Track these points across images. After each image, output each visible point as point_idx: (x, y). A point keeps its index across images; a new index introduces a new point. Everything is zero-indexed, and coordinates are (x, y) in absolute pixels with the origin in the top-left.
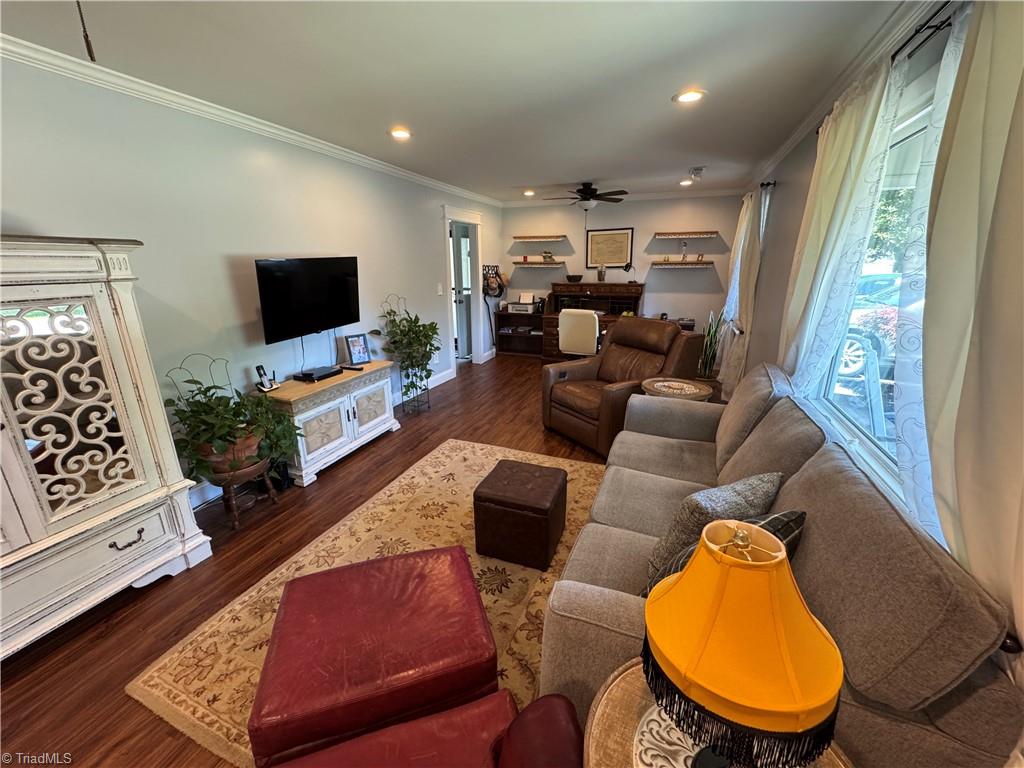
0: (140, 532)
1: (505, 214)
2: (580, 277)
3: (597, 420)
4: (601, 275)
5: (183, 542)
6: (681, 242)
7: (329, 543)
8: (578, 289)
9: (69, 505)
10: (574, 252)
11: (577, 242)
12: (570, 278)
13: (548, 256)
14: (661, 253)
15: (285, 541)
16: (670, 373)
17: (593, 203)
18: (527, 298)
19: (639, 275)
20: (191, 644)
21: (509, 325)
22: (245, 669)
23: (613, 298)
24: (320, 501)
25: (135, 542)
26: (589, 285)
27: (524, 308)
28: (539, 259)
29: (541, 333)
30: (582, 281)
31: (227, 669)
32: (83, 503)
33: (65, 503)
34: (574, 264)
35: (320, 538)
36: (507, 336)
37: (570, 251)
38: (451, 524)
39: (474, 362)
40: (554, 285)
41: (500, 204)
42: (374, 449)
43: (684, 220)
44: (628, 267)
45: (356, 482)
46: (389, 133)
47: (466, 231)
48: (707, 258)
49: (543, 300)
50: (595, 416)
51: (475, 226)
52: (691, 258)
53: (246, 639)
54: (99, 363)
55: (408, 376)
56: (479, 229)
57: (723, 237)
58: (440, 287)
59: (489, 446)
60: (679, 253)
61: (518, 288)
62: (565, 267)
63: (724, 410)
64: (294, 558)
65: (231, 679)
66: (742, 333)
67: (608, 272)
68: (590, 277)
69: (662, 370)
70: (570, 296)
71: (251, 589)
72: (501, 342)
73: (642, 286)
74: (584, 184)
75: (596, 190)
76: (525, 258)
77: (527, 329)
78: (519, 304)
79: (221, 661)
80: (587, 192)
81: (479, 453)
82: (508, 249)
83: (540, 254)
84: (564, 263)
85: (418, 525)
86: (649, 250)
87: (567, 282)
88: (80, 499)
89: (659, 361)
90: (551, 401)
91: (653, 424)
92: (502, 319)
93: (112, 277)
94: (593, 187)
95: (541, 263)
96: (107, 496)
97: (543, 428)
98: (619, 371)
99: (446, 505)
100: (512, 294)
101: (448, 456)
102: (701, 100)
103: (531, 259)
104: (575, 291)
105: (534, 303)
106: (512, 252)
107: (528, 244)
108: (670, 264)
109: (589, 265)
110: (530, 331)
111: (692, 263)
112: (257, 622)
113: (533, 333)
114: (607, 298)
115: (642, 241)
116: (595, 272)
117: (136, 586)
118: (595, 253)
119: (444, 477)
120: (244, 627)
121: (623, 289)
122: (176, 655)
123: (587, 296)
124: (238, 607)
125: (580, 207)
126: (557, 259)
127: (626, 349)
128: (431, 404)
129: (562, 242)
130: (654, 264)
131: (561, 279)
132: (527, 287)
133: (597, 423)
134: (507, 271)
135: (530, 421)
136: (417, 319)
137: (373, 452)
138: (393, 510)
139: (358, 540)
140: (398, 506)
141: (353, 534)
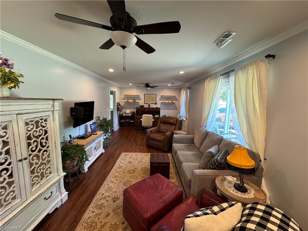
0: (51, 193)
1: (121, 89)
2: (144, 106)
3: (164, 142)
4: (149, 106)
5: (61, 195)
6: (168, 98)
7: (107, 186)
8: (143, 109)
9: (36, 185)
10: (141, 99)
11: (142, 97)
12: (141, 106)
13: (134, 100)
14: (163, 100)
15: (91, 188)
16: (177, 129)
17: (149, 88)
18: (128, 111)
19: (158, 106)
20: (84, 222)
21: (123, 119)
22: (108, 222)
23: (153, 111)
24: (94, 176)
25: (50, 196)
26: (146, 108)
27: (128, 114)
28: (132, 101)
29: (133, 121)
30: (144, 107)
31: (102, 224)
32: (40, 184)
33: (36, 184)
34: (141, 102)
35: (103, 185)
36: (123, 122)
37: (140, 99)
38: (139, 174)
39: (114, 130)
40: (137, 108)
41: (120, 86)
42: (100, 159)
43: (167, 93)
44: (156, 104)
45: (102, 168)
46: (108, 70)
47: (112, 93)
48: (174, 102)
49: (134, 112)
50: (163, 141)
51: (115, 92)
52: (170, 102)
53: (101, 216)
54: (48, 136)
55: (105, 135)
56: (116, 92)
57: (177, 98)
58: (108, 109)
59: (135, 153)
60: (167, 100)
61: (125, 109)
62: (139, 103)
63: (194, 136)
64: (99, 192)
65: (106, 226)
66: (187, 119)
67: (151, 104)
68: (146, 106)
69: (175, 128)
70: (141, 111)
71: (91, 203)
72: (121, 124)
73: (160, 108)
74: (146, 84)
75: (149, 85)
76: (128, 101)
77: (129, 120)
78: (126, 113)
79: (98, 223)
80: (147, 85)
81: (134, 155)
82: (122, 98)
83: (132, 100)
84: (138, 102)
85: (130, 176)
86: (160, 100)
87: (140, 107)
88: (39, 182)
89: (174, 127)
90: (149, 139)
91: (180, 141)
92: (121, 117)
93: (54, 110)
94: (149, 84)
95: (132, 102)
96: (45, 181)
97: (146, 147)
98: (164, 130)
99: (134, 170)
100: (123, 111)
101: (125, 157)
102: (183, 73)
103: (129, 101)
104: (143, 110)
105: (130, 113)
106: (123, 99)
107: (128, 97)
108: (169, 103)
109: (145, 103)
110: (130, 121)
111: (170, 103)
112: (101, 211)
113: (131, 121)
114: (151, 111)
115: (158, 98)
116: (148, 105)
117: (50, 213)
118: (147, 100)
119: (129, 163)
120: (98, 213)
121: (155, 109)
122: (81, 227)
123: (146, 111)
124: (92, 209)
125: (146, 89)
126: (137, 101)
127: (165, 124)
128: (110, 144)
129: (138, 97)
130: (161, 103)
131: (139, 107)
132: (128, 109)
133: (164, 143)
134: (122, 104)
135: (141, 145)
136: (106, 119)
137: (101, 160)
138: (120, 174)
139: (115, 183)
140: (120, 172)
141: (113, 182)
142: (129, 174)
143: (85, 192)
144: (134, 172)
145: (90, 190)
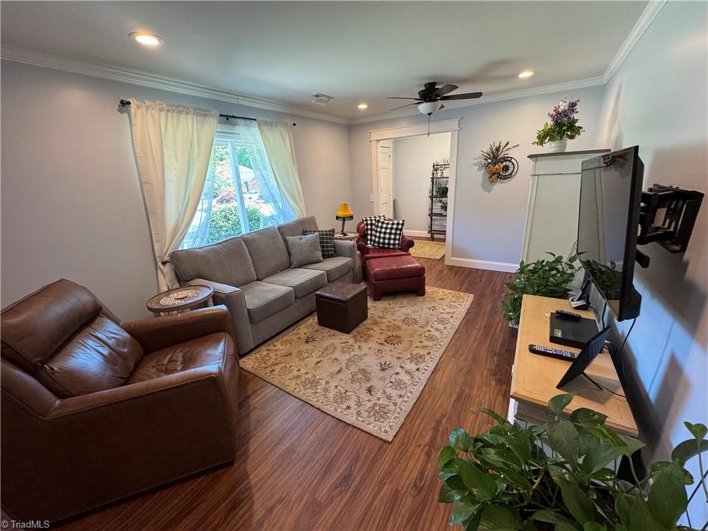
138: (421, 342)
139: (432, 327)
140: (419, 344)
141: (437, 330)
142: (400, 337)
143: (484, 327)
144: (390, 337)
145: (477, 328)
